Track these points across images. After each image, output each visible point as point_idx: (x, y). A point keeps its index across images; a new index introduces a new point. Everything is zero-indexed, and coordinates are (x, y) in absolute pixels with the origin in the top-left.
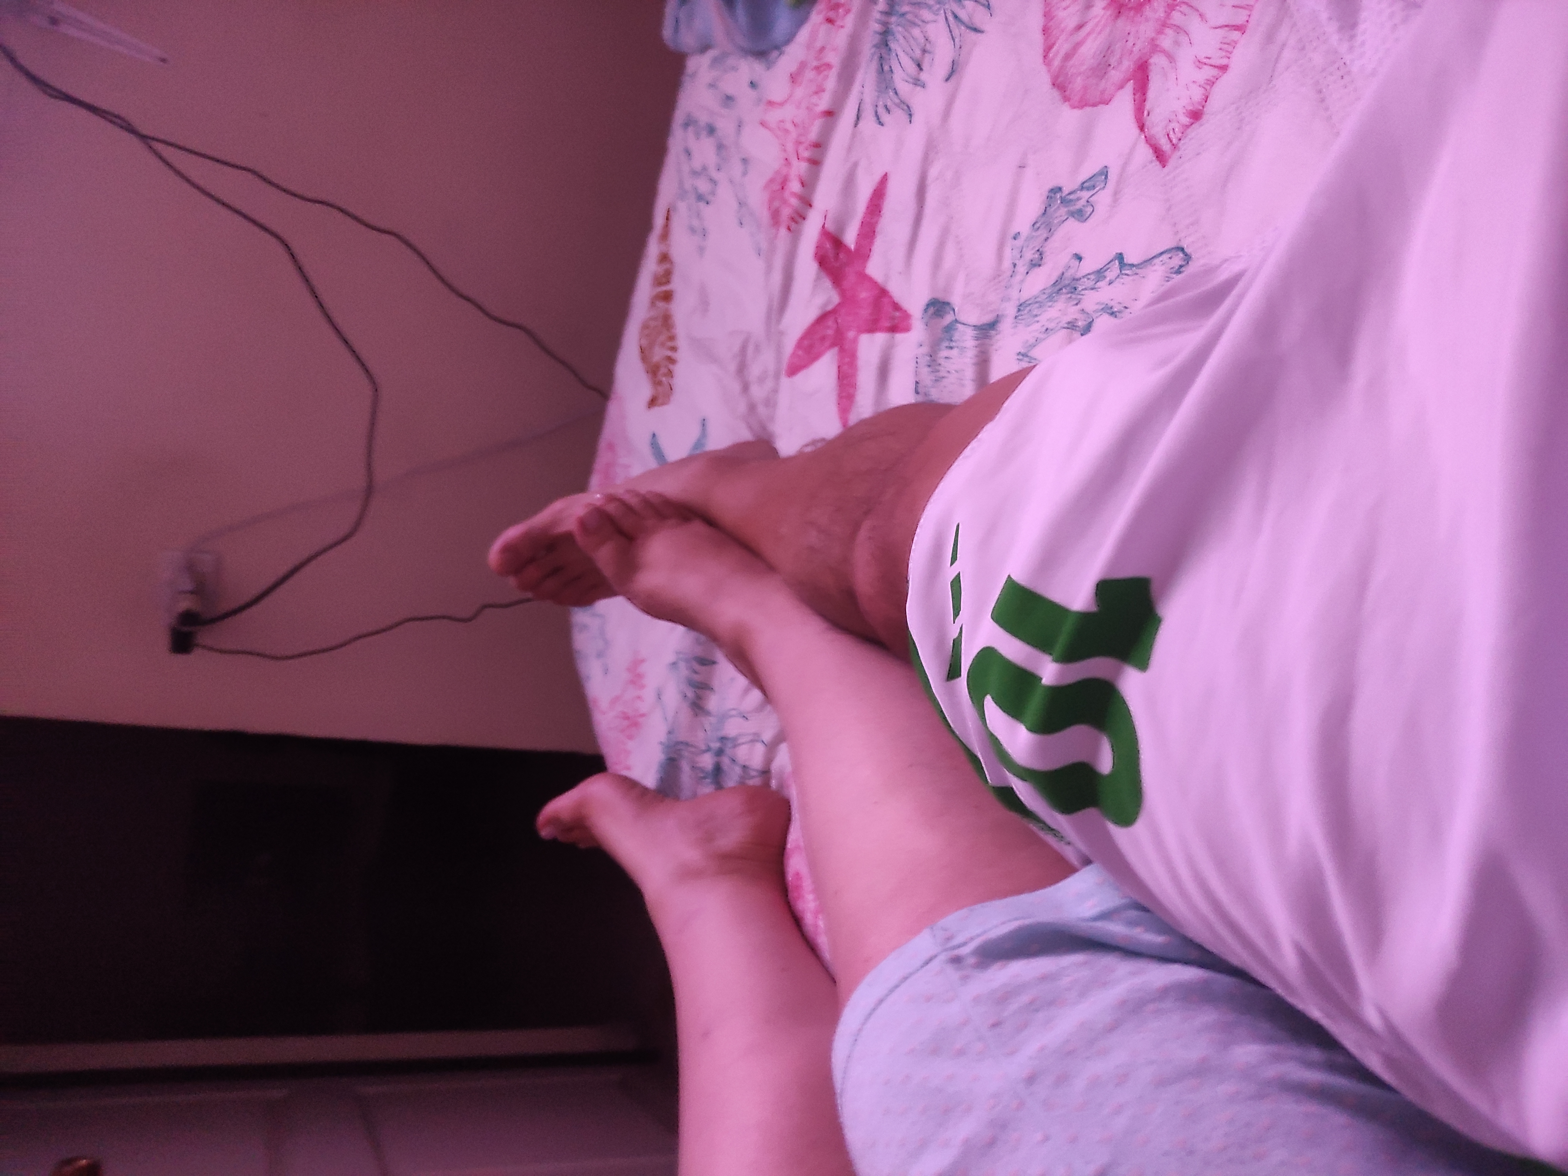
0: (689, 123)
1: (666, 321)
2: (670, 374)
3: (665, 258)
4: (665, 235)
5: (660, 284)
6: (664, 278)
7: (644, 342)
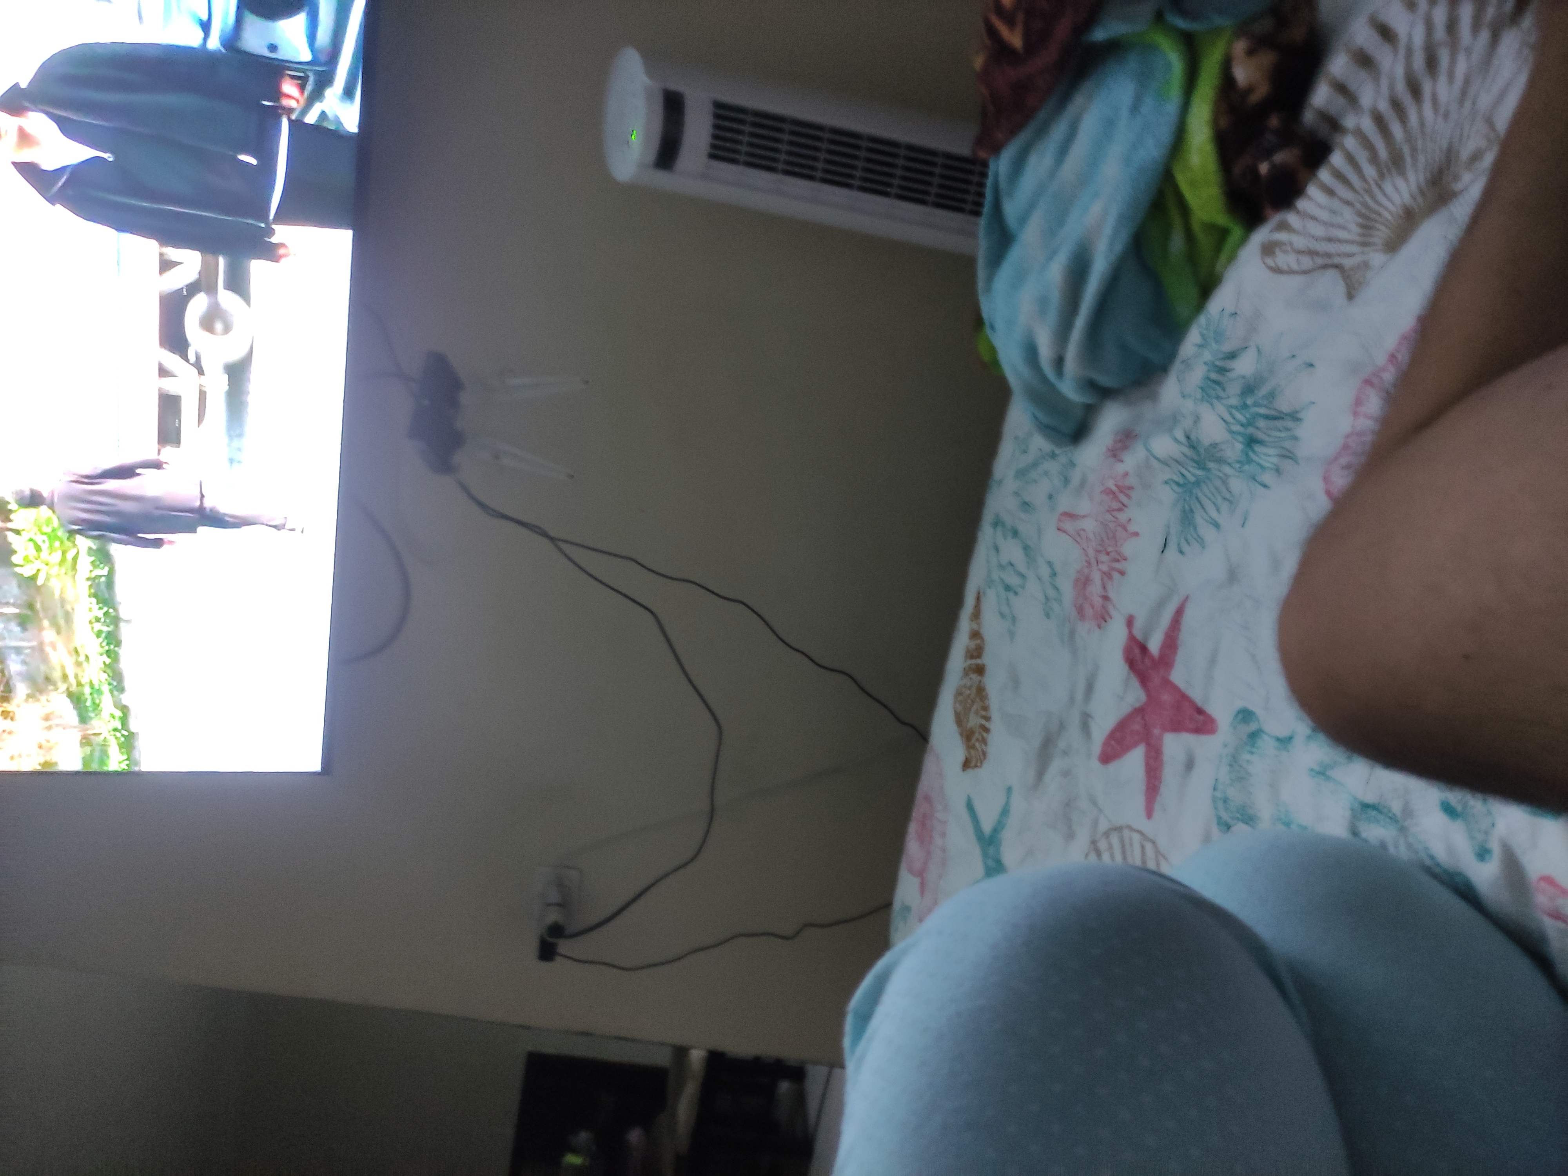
0: (997, 523)
1: (981, 692)
2: (984, 741)
3: (975, 635)
4: (976, 615)
5: (972, 657)
6: (976, 652)
7: (959, 708)
